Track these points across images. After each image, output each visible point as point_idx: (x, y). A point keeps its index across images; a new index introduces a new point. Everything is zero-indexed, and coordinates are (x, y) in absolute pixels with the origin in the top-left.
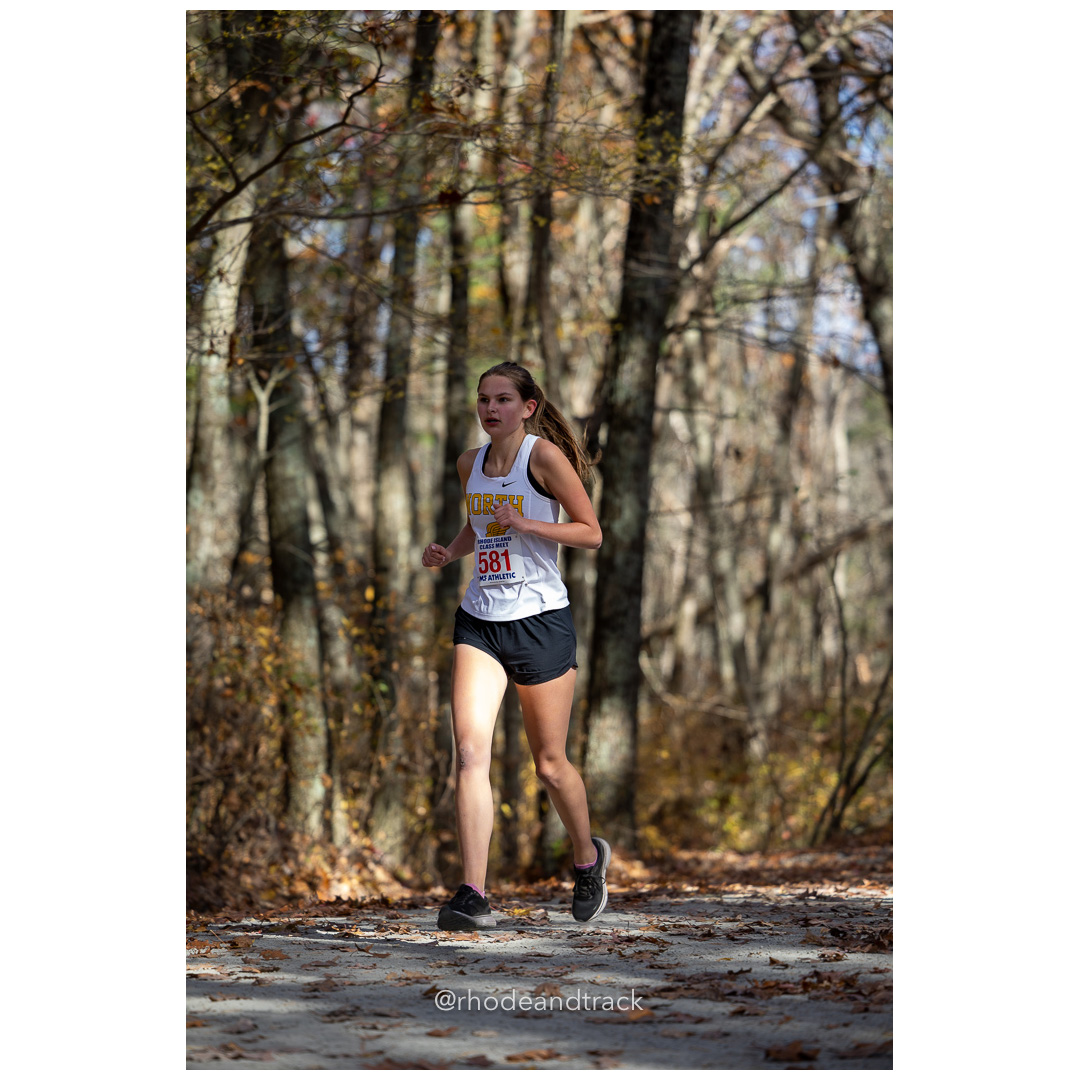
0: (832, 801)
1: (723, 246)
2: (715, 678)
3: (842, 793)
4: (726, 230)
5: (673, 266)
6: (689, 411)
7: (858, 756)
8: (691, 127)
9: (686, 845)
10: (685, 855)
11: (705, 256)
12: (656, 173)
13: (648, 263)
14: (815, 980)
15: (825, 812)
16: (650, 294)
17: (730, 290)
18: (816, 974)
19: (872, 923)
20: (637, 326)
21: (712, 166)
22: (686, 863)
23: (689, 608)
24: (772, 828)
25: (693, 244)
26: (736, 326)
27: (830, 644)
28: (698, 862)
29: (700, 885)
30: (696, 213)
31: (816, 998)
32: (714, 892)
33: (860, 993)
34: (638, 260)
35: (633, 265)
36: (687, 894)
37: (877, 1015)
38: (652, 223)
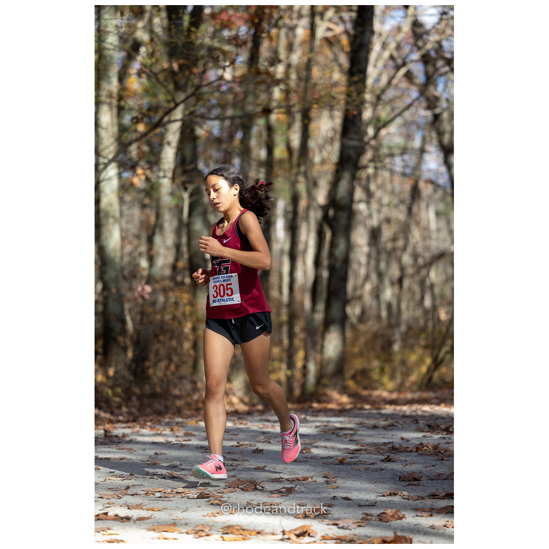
1: (383, 132)
2: (379, 317)
3: (433, 366)
4: (386, 124)
5: (361, 140)
6: (368, 203)
7: (440, 350)
8: (370, 81)
9: (365, 388)
10: (365, 393)
11: (376, 136)
12: (355, 101)
14: (421, 447)
15: (425, 375)
17: (387, 151)
18: (421, 444)
20: (347, 166)
21: (379, 98)
22: (366, 396)
23: (368, 287)
24: (402, 382)
25: (371, 131)
26: (389, 167)
27: (428, 302)
29: (372, 405)
30: (372, 119)
31: (421, 454)
32: (379, 409)
33: (440, 452)
34: (347, 138)
35: (345, 140)
36: (367, 409)
37: (447, 461)
38: (353, 122)
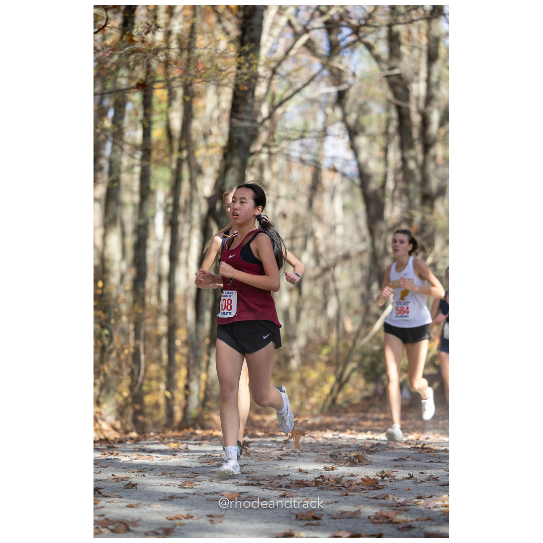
0: (332, 391)
1: (279, 111)
3: (337, 387)
4: (281, 104)
5: (254, 121)
7: (345, 368)
8: (264, 52)
9: (258, 413)
10: (257, 418)
11: (271, 116)
12: (245, 74)
13: (242, 120)
14: (321, 480)
15: (328, 396)
16: (242, 135)
17: (282, 134)
18: (322, 477)
19: (350, 451)
20: (236, 151)
21: (274, 72)
22: (258, 422)
24: (302, 404)
25: (265, 110)
26: (286, 152)
27: (331, 311)
28: (264, 421)
29: (265, 432)
30: (266, 94)
31: (322, 489)
32: (272, 436)
33: (343, 486)
34: (237, 118)
35: (234, 120)
36: (258, 437)
37: (352, 497)
38: (244, 100)
